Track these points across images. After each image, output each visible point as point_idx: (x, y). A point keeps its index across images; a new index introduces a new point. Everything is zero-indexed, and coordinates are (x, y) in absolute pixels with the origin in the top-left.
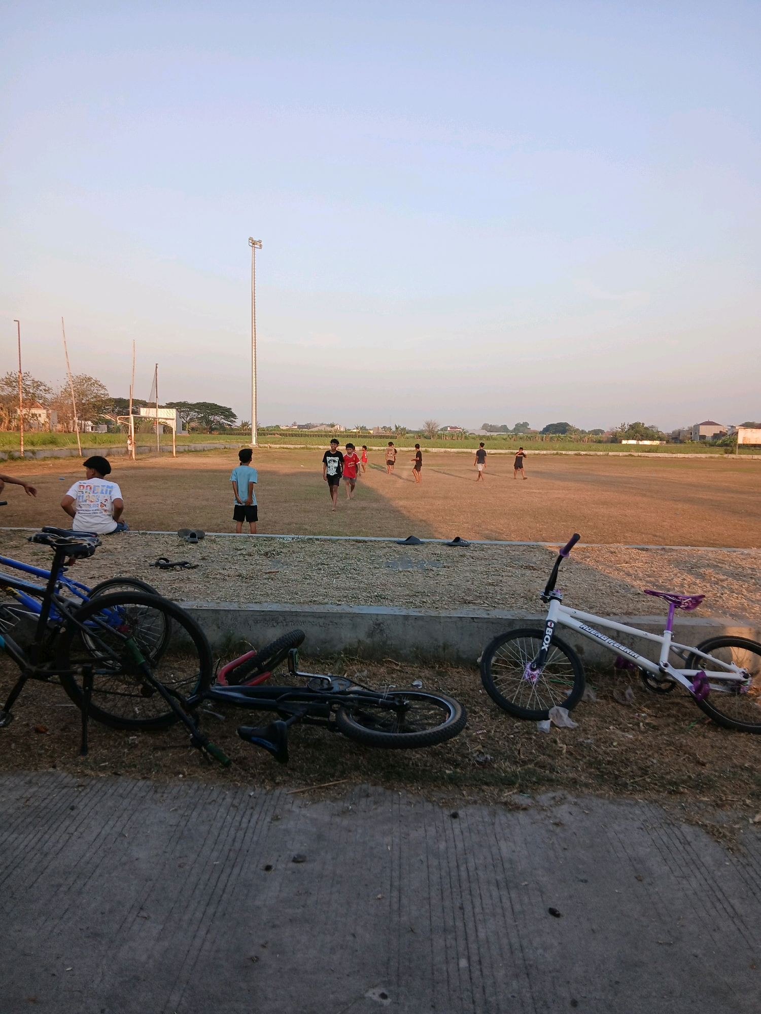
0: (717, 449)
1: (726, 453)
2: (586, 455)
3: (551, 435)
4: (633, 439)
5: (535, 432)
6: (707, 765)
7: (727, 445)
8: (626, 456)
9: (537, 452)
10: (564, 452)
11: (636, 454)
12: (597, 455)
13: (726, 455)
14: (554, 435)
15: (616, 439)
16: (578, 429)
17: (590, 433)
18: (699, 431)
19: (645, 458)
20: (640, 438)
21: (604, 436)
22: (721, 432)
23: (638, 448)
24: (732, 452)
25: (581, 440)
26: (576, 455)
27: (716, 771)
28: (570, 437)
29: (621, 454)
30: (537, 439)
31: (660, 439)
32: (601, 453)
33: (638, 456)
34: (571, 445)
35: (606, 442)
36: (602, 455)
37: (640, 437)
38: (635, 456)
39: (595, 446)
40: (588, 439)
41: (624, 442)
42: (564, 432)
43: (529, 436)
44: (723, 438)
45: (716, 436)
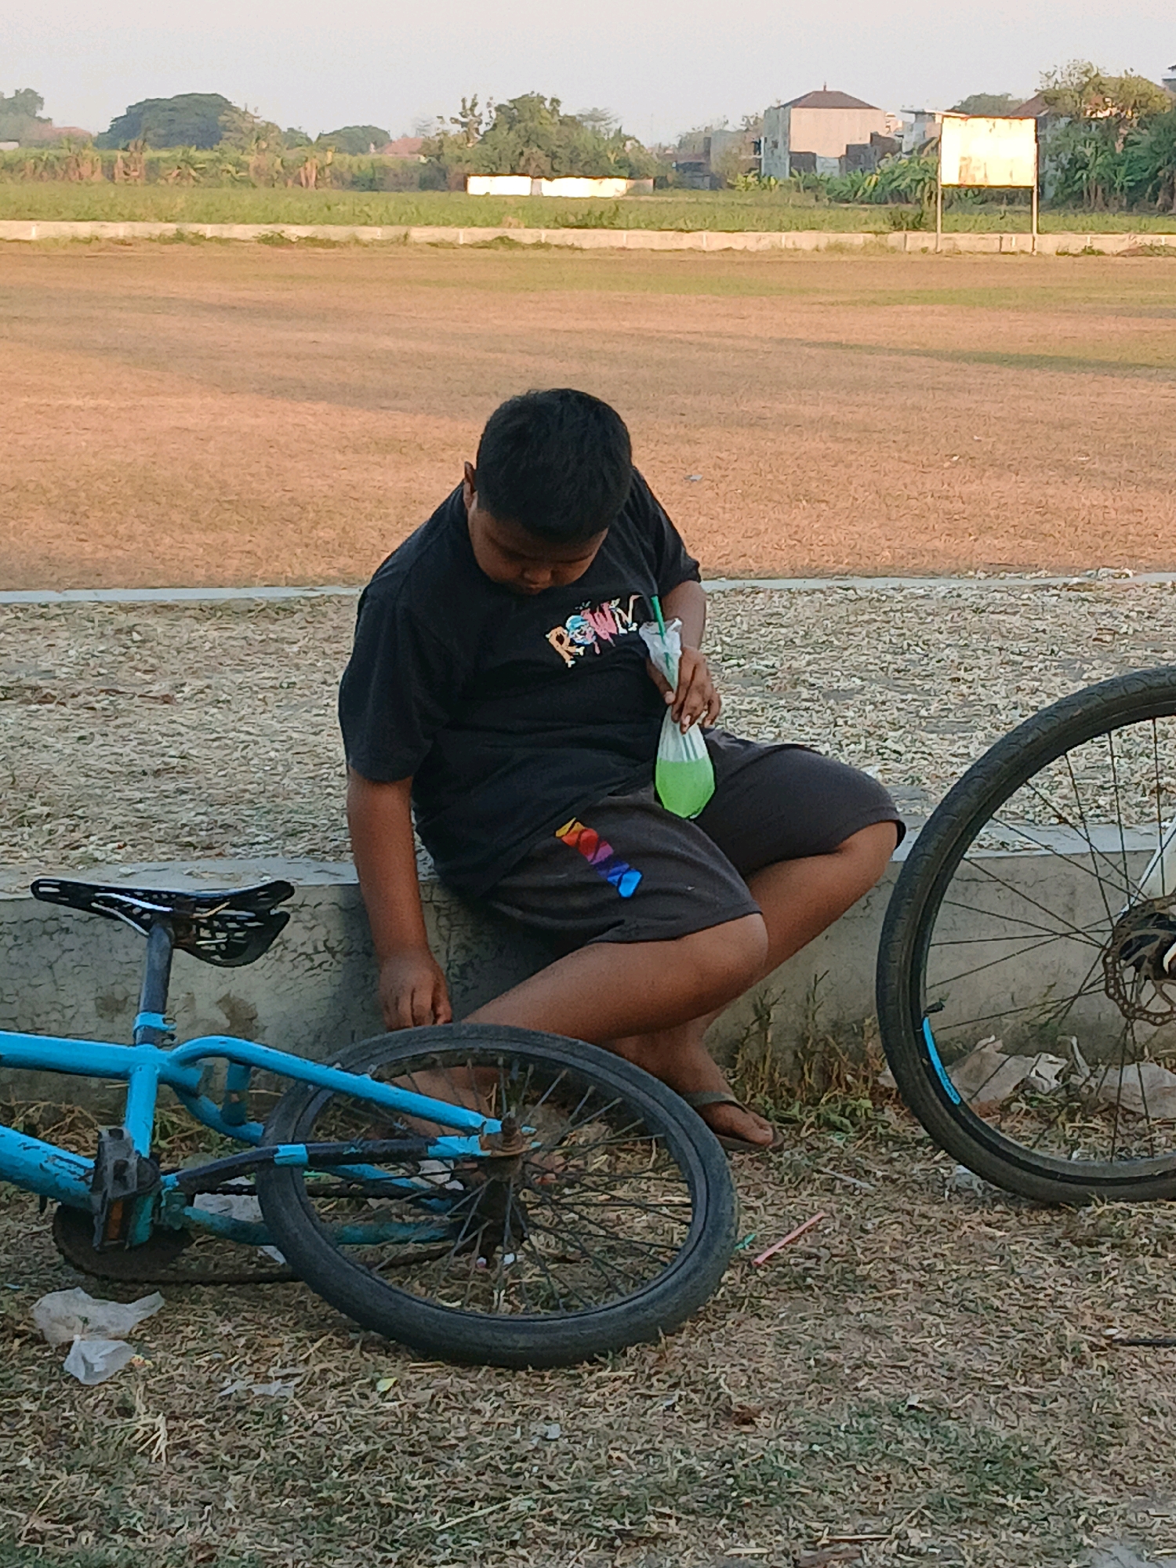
0: (863, 212)
1: (897, 226)
2: (311, 241)
3: (150, 154)
4: (513, 173)
5: (74, 139)
6: (761, 1421)
7: (901, 196)
8: (486, 245)
9: (85, 229)
10: (209, 230)
11: (527, 236)
12: (357, 241)
13: (894, 238)
14: (164, 154)
15: (443, 173)
16: (270, 127)
17: (325, 141)
18: (787, 134)
19: (567, 254)
20: (547, 168)
21: (387, 158)
22: (874, 136)
23: (535, 211)
24: (917, 225)
25: (290, 175)
26: (266, 240)
27: (793, 1436)
28: (239, 165)
29: (463, 235)
30: (86, 169)
31: (628, 169)
32: (376, 233)
33: (539, 245)
34: (247, 198)
35: (399, 186)
36: (381, 244)
37: (545, 164)
38: (524, 247)
39: (351, 199)
40: (320, 170)
41: (478, 185)
42: (208, 137)
43: (48, 154)
44: (886, 165)
45: (854, 156)
